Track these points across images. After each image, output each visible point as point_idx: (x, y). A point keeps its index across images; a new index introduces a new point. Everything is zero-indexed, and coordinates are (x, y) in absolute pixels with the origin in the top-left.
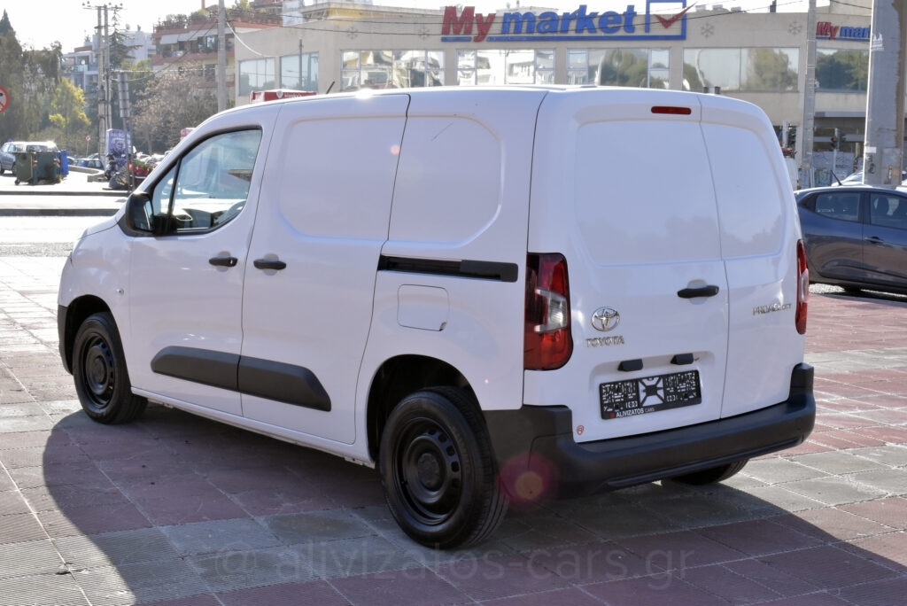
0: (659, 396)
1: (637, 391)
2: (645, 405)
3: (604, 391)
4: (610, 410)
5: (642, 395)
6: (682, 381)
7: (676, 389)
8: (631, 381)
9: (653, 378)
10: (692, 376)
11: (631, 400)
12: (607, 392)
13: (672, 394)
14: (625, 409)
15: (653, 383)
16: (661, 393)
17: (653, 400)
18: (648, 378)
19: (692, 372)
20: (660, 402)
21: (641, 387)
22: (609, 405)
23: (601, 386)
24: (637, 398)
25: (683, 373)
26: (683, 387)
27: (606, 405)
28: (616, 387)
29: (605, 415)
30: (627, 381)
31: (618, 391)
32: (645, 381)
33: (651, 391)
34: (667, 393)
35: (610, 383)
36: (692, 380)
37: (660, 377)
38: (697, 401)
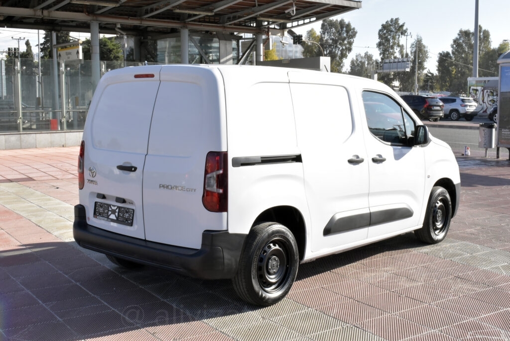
0: (116, 216)
1: (108, 210)
2: (109, 217)
3: (97, 205)
5: (110, 213)
6: (127, 212)
7: (123, 215)
8: (107, 204)
9: (115, 206)
11: (105, 213)
13: (121, 217)
14: (102, 216)
15: (115, 208)
16: (117, 214)
17: (113, 217)
18: (113, 206)
19: (132, 209)
20: (115, 218)
21: (110, 209)
22: (98, 212)
23: (96, 202)
24: (108, 213)
25: (128, 209)
26: (127, 215)
27: (96, 211)
28: (101, 205)
29: (94, 215)
30: (105, 204)
31: (102, 207)
32: (112, 206)
33: (114, 212)
34: (119, 216)
35: (100, 203)
36: (131, 213)
37: (118, 207)
38: (131, 224)
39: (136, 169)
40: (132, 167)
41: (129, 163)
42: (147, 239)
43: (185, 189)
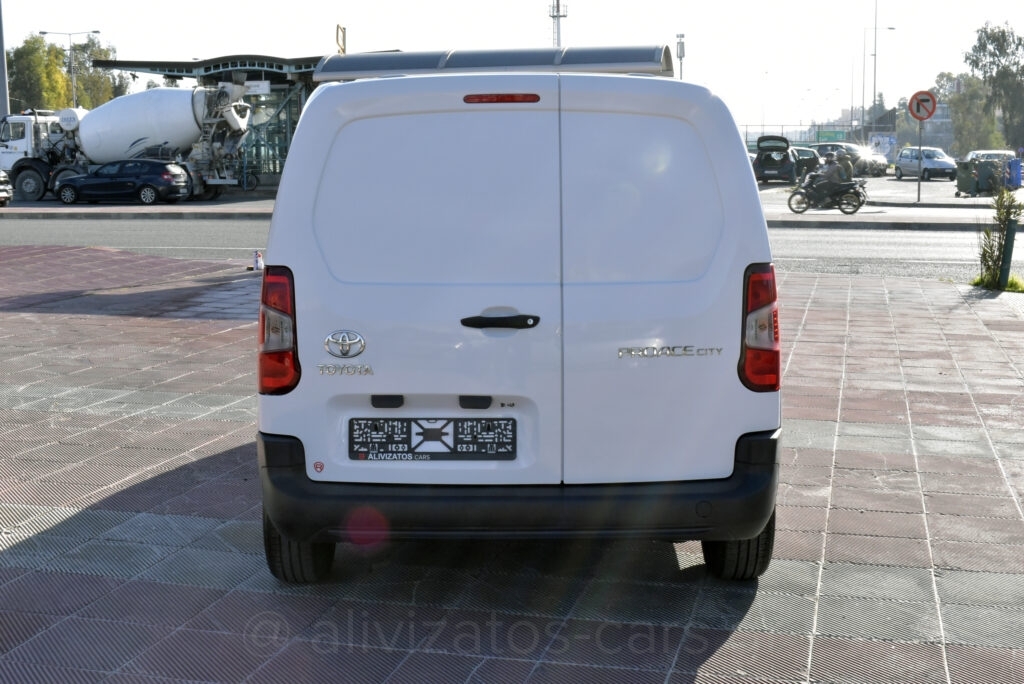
0: (445, 443)
1: (409, 432)
2: (417, 450)
3: (356, 427)
4: (363, 449)
5: (416, 440)
6: (488, 429)
7: (474, 437)
8: (402, 420)
9: (437, 420)
10: (506, 425)
11: (397, 443)
12: (360, 429)
13: (467, 443)
14: (387, 452)
15: (438, 425)
16: (448, 439)
17: (433, 446)
18: (428, 419)
19: (508, 420)
20: (444, 450)
21: (415, 429)
22: (363, 444)
23: (351, 422)
24: (408, 441)
25: (492, 420)
26: (489, 436)
27: (358, 443)
28: (375, 425)
29: (354, 455)
30: (394, 420)
31: (376, 429)
32: (423, 423)
33: (430, 435)
34: (457, 441)
35: (368, 419)
36: (506, 429)
37: (449, 420)
38: (511, 456)
39: (536, 320)
40: (527, 317)
41: (511, 309)
42: (565, 482)
43: (695, 352)
